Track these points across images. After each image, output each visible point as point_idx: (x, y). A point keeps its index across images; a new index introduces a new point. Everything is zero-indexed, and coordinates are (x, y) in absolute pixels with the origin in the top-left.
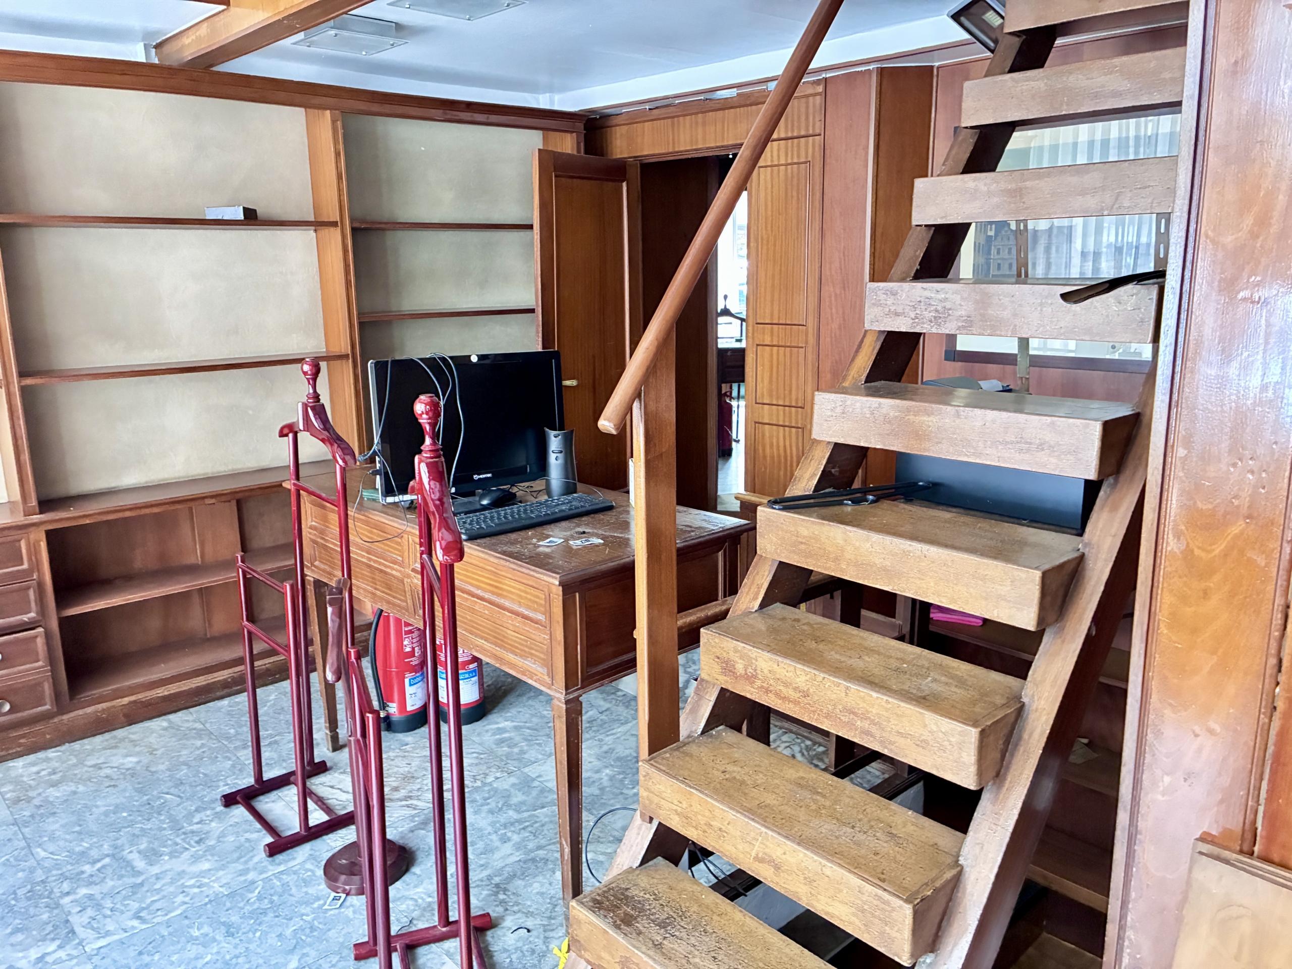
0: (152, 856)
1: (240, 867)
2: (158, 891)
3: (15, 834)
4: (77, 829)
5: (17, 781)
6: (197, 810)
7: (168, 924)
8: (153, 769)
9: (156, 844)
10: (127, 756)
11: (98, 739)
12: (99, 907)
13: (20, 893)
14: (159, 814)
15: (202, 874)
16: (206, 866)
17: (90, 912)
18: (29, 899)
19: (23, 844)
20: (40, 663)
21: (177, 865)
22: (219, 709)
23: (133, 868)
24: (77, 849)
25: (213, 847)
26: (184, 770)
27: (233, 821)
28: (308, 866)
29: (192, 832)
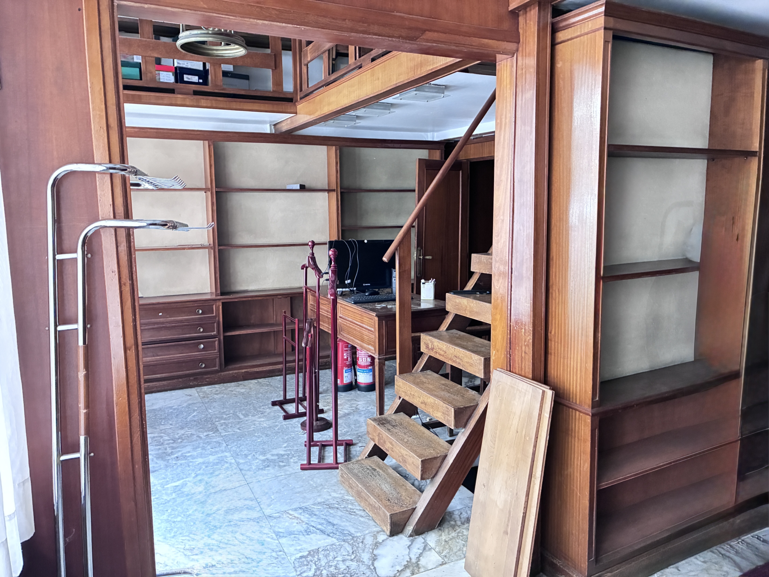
0: (246, 415)
1: (274, 421)
2: (246, 424)
3: (202, 405)
4: (223, 406)
5: (204, 392)
6: (263, 406)
7: (248, 432)
8: (250, 393)
9: (247, 413)
10: (242, 389)
11: (233, 384)
12: (227, 425)
13: (202, 420)
14: (250, 405)
15: (261, 421)
16: (263, 420)
17: (224, 426)
18: (205, 421)
19: (204, 408)
20: (216, 351)
21: (254, 418)
22: (276, 379)
23: (239, 418)
24: (222, 411)
25: (266, 415)
26: (261, 395)
27: (274, 410)
28: (296, 423)
29: (260, 411)
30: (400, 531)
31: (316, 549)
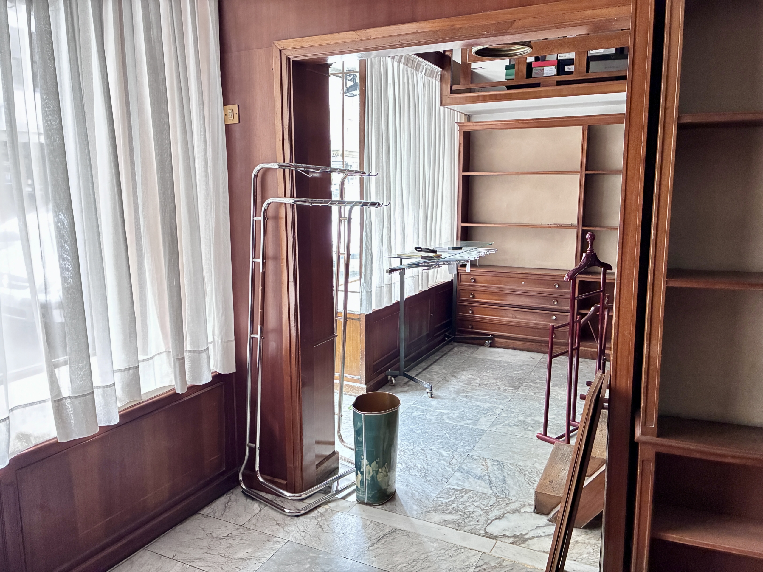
30: (546, 513)
31: (469, 490)
